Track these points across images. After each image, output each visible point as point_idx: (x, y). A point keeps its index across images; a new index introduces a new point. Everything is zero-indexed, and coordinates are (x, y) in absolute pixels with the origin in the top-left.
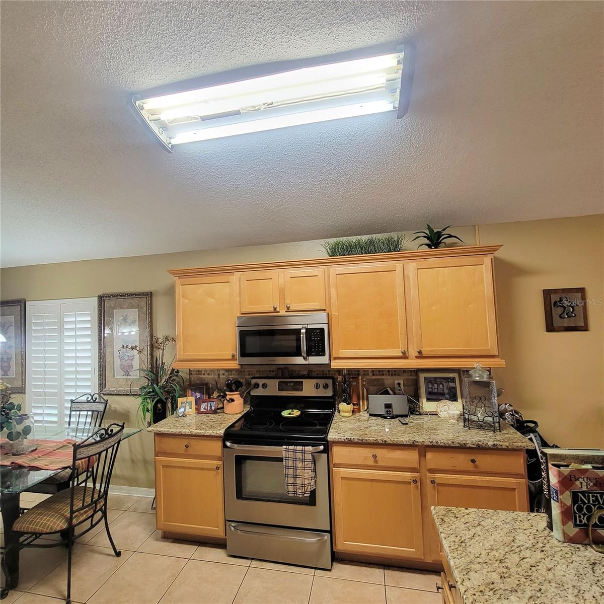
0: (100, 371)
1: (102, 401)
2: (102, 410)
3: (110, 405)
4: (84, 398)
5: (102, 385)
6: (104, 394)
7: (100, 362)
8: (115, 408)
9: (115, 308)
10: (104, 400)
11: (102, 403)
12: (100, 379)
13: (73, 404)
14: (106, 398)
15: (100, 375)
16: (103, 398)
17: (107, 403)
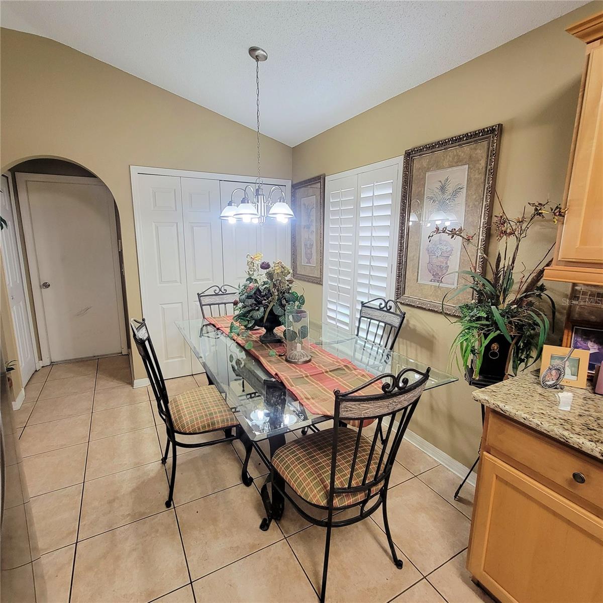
0: (399, 269)
1: (398, 312)
2: (397, 325)
3: (408, 320)
4: (376, 304)
5: (400, 290)
6: (401, 303)
7: (400, 256)
8: (414, 325)
9: (428, 170)
10: (401, 312)
11: (397, 315)
12: (398, 281)
13: (363, 308)
14: (404, 309)
15: (399, 276)
16: (399, 309)
17: (404, 317)
